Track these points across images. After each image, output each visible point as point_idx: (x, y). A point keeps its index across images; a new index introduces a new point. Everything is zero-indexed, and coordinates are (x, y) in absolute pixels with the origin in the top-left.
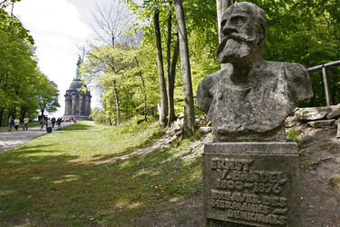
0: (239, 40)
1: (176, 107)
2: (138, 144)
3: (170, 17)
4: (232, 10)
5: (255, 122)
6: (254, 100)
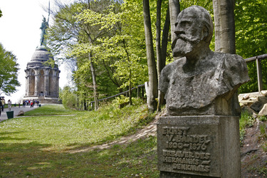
6: (195, 85)
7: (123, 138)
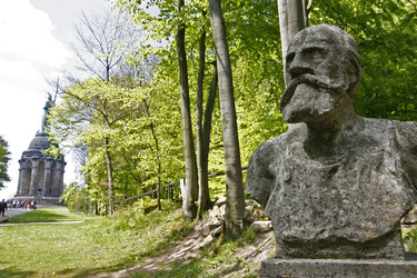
0: (316, 85)
1: (212, 185)
2: (145, 250)
3: (204, 36)
4: (303, 38)
5: (348, 224)
6: (345, 186)
7: (149, 260)
